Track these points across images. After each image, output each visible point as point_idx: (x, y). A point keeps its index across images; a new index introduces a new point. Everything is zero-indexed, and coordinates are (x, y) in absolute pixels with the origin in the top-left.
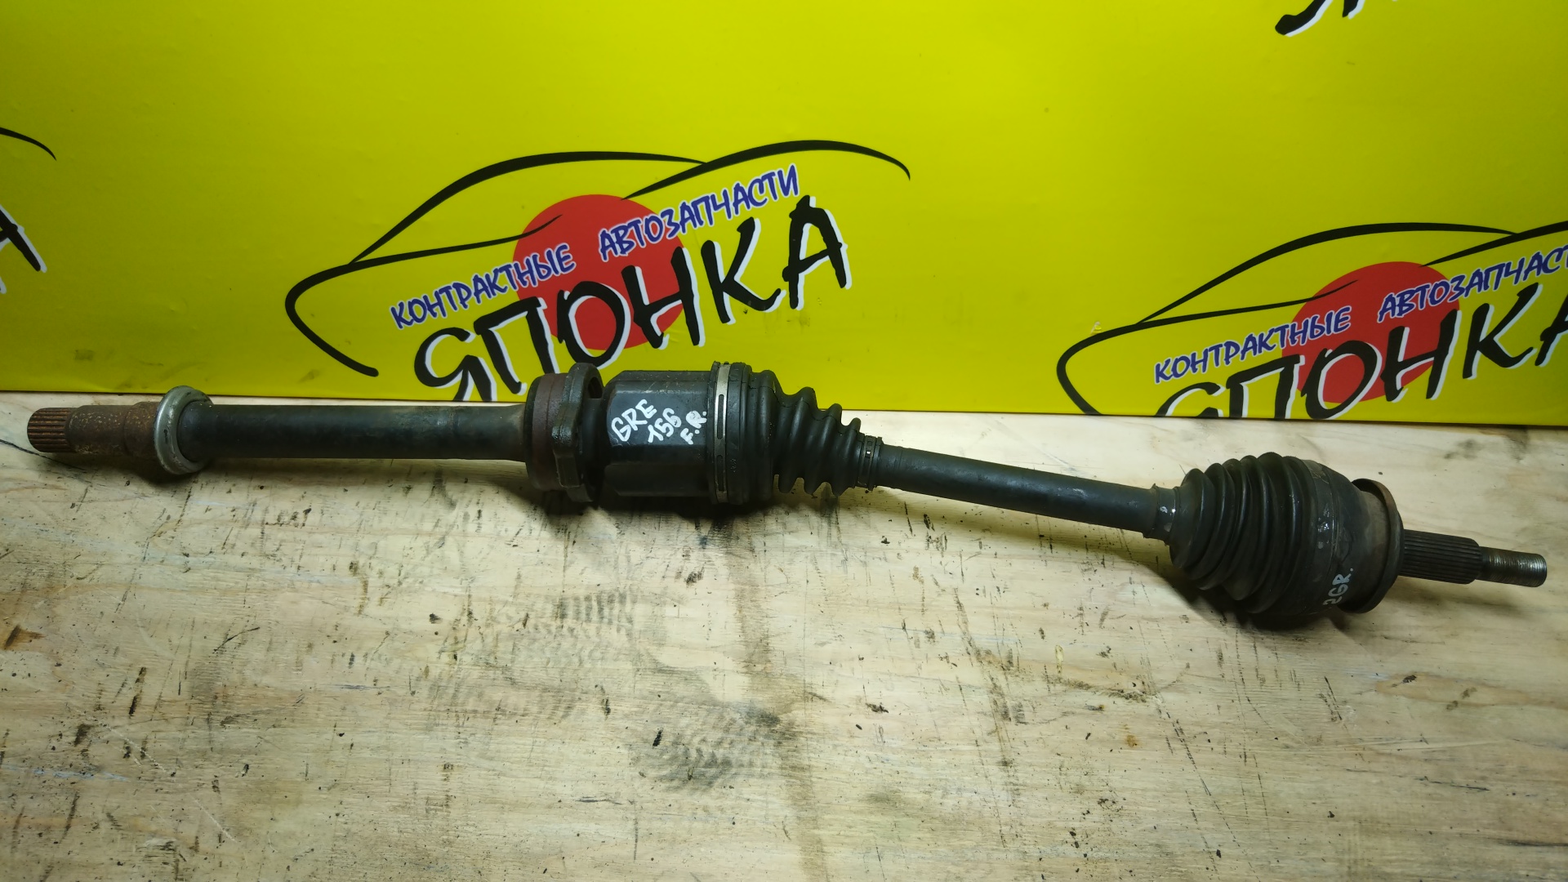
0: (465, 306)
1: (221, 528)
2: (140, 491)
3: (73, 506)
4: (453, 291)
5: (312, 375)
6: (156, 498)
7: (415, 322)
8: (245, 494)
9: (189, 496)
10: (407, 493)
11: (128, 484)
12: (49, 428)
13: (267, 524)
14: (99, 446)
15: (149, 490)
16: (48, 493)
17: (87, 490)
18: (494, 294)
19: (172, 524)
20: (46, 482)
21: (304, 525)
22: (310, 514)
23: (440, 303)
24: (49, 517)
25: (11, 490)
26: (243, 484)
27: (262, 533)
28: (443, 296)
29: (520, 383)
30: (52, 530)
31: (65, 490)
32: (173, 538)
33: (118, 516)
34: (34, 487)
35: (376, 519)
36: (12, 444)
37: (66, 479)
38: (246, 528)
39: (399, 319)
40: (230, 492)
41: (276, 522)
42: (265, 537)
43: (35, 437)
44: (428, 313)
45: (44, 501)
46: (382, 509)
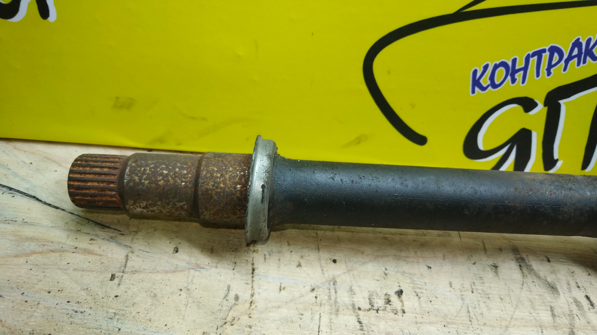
0: (549, 74)
1: (307, 315)
2: (193, 260)
3: (113, 277)
4: (546, 56)
5: (358, 141)
6: (214, 270)
7: (490, 88)
8: (319, 270)
9: (253, 270)
10: (496, 273)
11: (177, 252)
12: (97, 177)
13: (359, 309)
14: (159, 203)
15: (204, 260)
16: (78, 259)
17: (127, 256)
18: (584, 62)
19: (243, 307)
20: (76, 245)
21: (404, 312)
22: (404, 296)
23: (525, 69)
24: (83, 293)
25: (34, 253)
26: (312, 256)
27: (360, 322)
28: (533, 61)
29: (557, 160)
30: (88, 311)
31: (101, 255)
32: (250, 327)
33: (172, 293)
34: (62, 251)
35: (482, 305)
36: (34, 197)
37: (99, 241)
38: (337, 315)
39: (476, 83)
40: (299, 265)
41: (370, 307)
42: (365, 328)
43: (79, 188)
44: (509, 78)
45: (75, 270)
46: (480, 291)
